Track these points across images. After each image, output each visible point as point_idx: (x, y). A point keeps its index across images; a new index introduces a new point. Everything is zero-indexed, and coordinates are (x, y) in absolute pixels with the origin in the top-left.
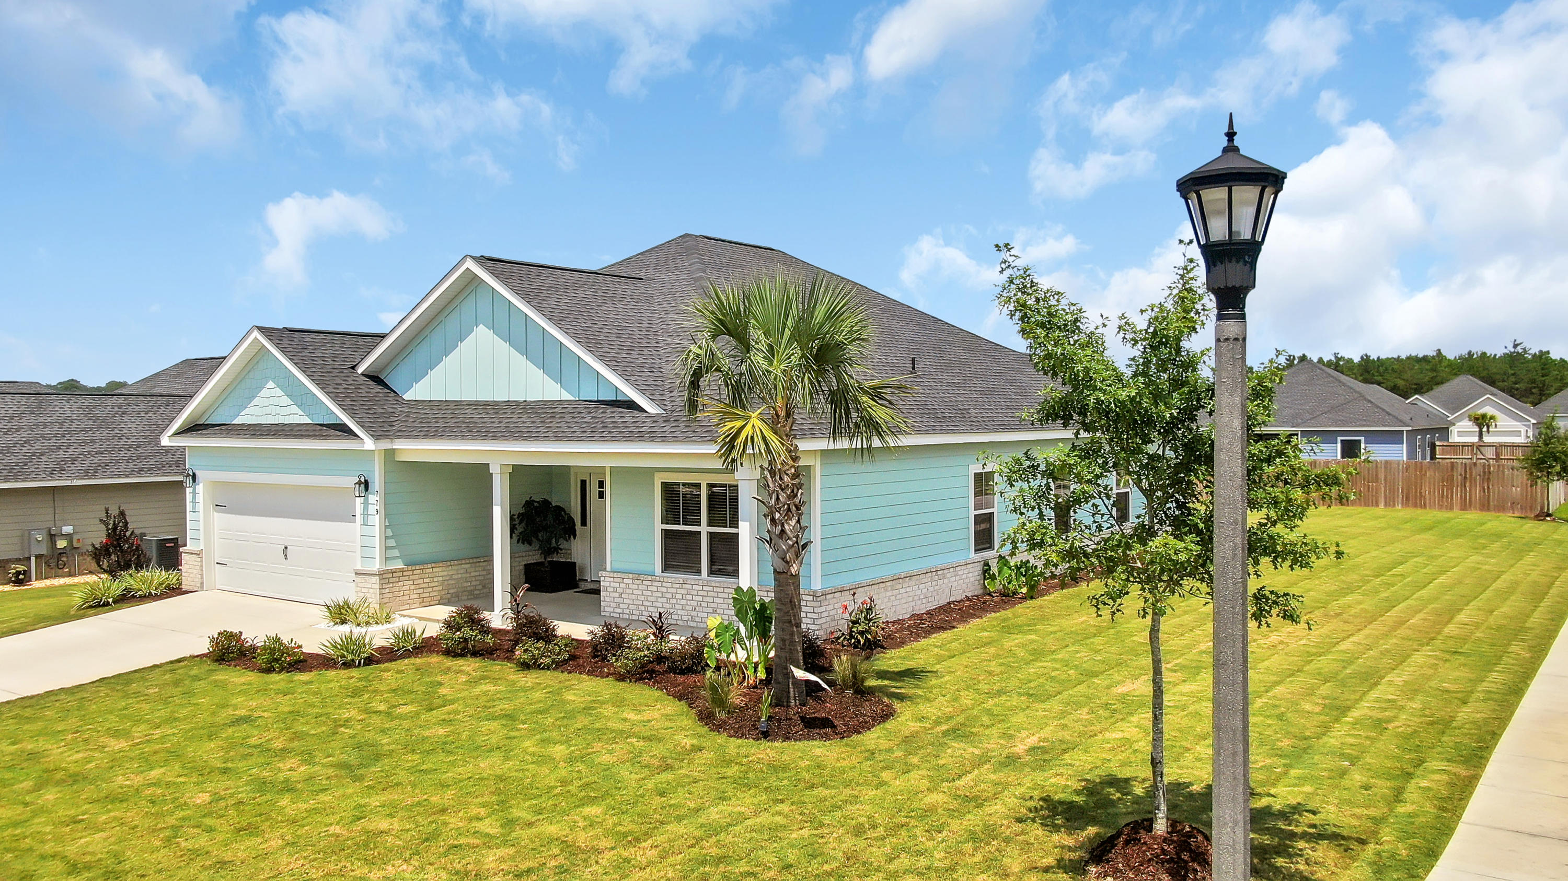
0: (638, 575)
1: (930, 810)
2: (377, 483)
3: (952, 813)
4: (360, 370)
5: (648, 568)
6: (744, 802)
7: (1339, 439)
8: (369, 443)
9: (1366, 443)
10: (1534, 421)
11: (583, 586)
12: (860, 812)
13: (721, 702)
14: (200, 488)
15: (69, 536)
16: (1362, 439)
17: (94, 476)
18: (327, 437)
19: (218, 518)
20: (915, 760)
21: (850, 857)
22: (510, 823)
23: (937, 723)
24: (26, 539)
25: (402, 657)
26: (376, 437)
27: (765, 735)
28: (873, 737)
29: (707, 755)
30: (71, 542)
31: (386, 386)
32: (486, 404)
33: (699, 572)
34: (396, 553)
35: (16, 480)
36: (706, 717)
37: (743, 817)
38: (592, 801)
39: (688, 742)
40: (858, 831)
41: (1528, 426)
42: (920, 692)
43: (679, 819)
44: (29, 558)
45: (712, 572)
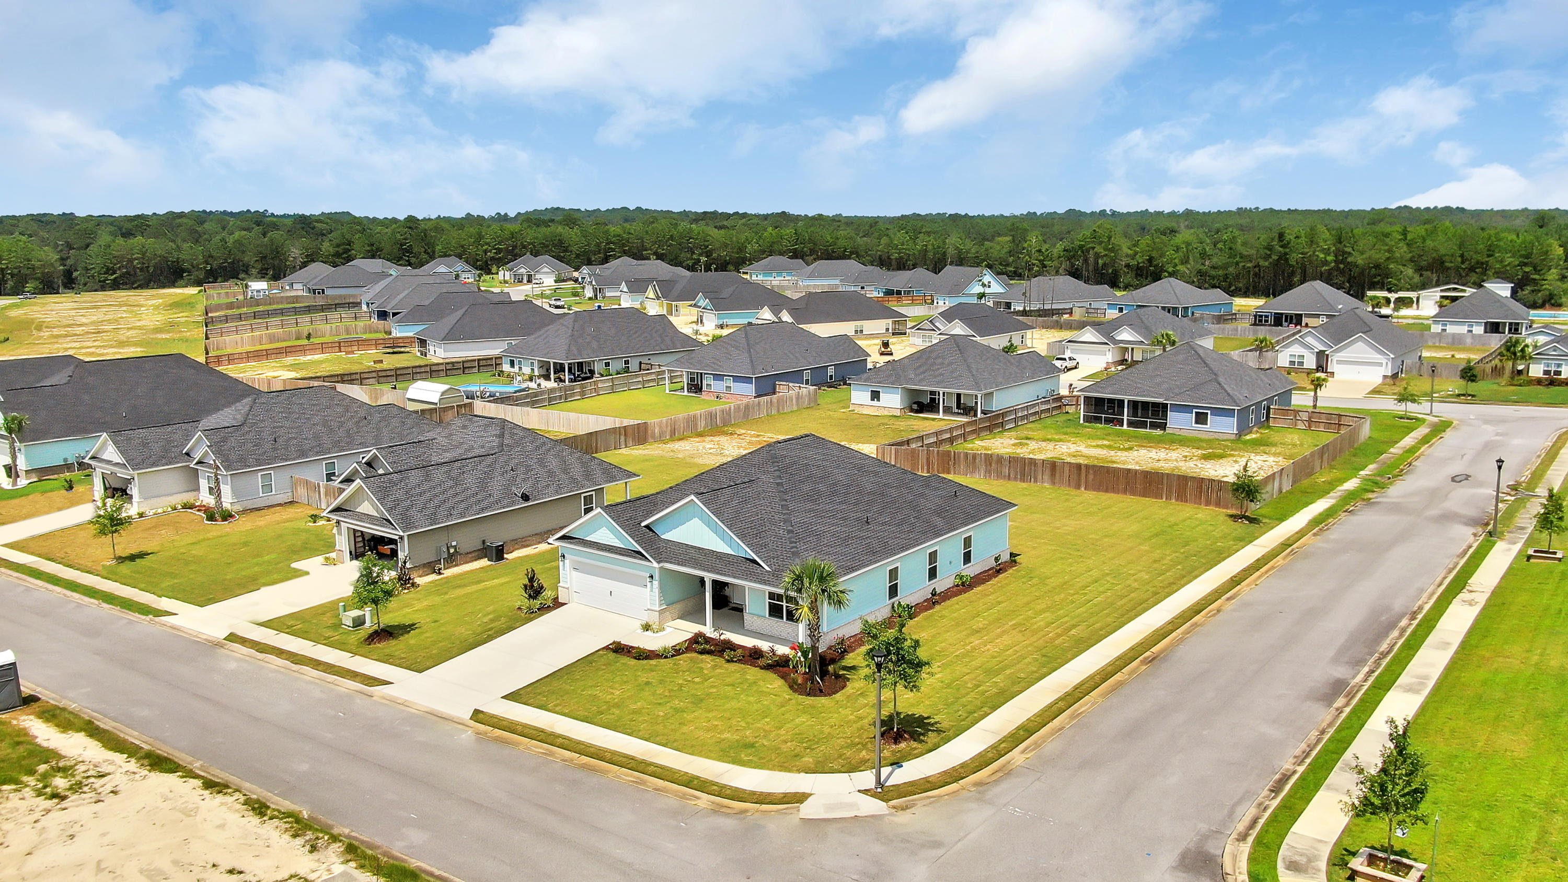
0: (759, 616)
1: (850, 721)
2: (656, 576)
3: (854, 722)
4: (643, 524)
5: (762, 614)
6: (803, 718)
7: (1194, 410)
8: (655, 565)
9: (1211, 415)
10: (1392, 356)
11: (732, 605)
12: (832, 721)
13: (796, 683)
14: (567, 561)
15: (455, 547)
16: (1209, 412)
17: (464, 517)
18: (635, 558)
19: (574, 573)
20: (849, 704)
21: (829, 733)
22: (747, 723)
23: (858, 691)
24: (439, 550)
25: (683, 653)
26: (659, 563)
27: (808, 695)
28: (838, 696)
29: (794, 701)
30: (456, 549)
31: (654, 532)
32: (699, 549)
33: (782, 618)
34: (663, 602)
35: (436, 524)
36: (791, 687)
37: (804, 722)
38: (766, 717)
39: (787, 697)
40: (832, 727)
41: (1388, 359)
42: (855, 677)
43: (789, 722)
44: (440, 560)
45: (787, 619)
